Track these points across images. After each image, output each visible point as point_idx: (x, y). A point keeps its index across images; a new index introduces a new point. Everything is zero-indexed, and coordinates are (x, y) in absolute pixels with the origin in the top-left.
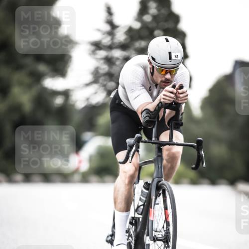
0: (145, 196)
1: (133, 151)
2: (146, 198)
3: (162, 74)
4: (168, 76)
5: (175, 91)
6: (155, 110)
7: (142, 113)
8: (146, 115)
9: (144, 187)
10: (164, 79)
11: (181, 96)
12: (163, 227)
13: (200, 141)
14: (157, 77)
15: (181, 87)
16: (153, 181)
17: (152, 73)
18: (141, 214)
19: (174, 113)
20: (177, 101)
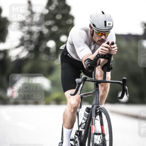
0: (87, 117)
1: (81, 87)
2: (87, 118)
3: (99, 36)
4: (103, 37)
5: (109, 46)
8: (88, 63)
9: (86, 110)
10: (100, 39)
11: (113, 49)
14: (95, 38)
15: (113, 44)
16: (93, 106)
17: (92, 35)
18: (84, 129)
19: (107, 61)
20: (110, 53)
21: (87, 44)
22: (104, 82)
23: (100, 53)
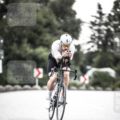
1: (53, 72)
2: (58, 89)
3: (65, 47)
5: (68, 53)
6: (61, 59)
8: (59, 60)
9: (58, 85)
10: (65, 49)
11: (70, 54)
12: (63, 99)
13: (76, 70)
14: (63, 48)
17: (61, 47)
18: (57, 95)
19: (68, 60)
21: (59, 51)
22: (66, 71)
23: (64, 56)
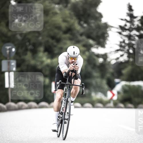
1: (58, 87)
5: (74, 66)
7: (64, 73)
8: (65, 74)
9: (64, 100)
14: (70, 60)
15: (76, 65)
21: (66, 64)
22: (73, 85)
23: (70, 69)
